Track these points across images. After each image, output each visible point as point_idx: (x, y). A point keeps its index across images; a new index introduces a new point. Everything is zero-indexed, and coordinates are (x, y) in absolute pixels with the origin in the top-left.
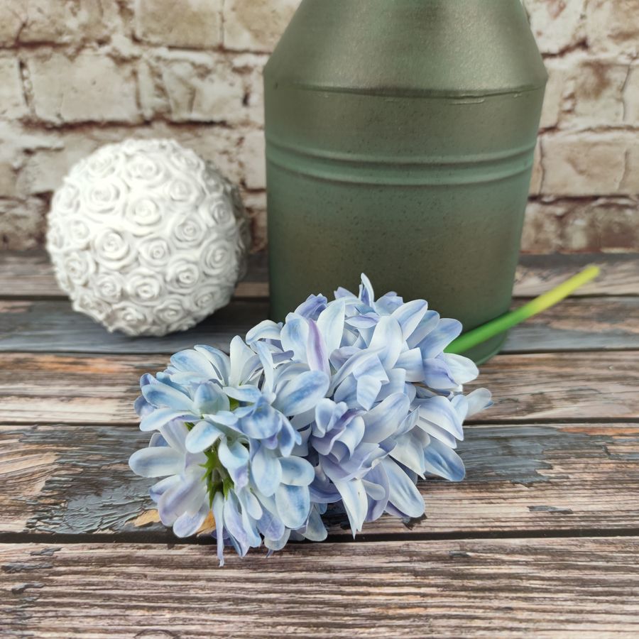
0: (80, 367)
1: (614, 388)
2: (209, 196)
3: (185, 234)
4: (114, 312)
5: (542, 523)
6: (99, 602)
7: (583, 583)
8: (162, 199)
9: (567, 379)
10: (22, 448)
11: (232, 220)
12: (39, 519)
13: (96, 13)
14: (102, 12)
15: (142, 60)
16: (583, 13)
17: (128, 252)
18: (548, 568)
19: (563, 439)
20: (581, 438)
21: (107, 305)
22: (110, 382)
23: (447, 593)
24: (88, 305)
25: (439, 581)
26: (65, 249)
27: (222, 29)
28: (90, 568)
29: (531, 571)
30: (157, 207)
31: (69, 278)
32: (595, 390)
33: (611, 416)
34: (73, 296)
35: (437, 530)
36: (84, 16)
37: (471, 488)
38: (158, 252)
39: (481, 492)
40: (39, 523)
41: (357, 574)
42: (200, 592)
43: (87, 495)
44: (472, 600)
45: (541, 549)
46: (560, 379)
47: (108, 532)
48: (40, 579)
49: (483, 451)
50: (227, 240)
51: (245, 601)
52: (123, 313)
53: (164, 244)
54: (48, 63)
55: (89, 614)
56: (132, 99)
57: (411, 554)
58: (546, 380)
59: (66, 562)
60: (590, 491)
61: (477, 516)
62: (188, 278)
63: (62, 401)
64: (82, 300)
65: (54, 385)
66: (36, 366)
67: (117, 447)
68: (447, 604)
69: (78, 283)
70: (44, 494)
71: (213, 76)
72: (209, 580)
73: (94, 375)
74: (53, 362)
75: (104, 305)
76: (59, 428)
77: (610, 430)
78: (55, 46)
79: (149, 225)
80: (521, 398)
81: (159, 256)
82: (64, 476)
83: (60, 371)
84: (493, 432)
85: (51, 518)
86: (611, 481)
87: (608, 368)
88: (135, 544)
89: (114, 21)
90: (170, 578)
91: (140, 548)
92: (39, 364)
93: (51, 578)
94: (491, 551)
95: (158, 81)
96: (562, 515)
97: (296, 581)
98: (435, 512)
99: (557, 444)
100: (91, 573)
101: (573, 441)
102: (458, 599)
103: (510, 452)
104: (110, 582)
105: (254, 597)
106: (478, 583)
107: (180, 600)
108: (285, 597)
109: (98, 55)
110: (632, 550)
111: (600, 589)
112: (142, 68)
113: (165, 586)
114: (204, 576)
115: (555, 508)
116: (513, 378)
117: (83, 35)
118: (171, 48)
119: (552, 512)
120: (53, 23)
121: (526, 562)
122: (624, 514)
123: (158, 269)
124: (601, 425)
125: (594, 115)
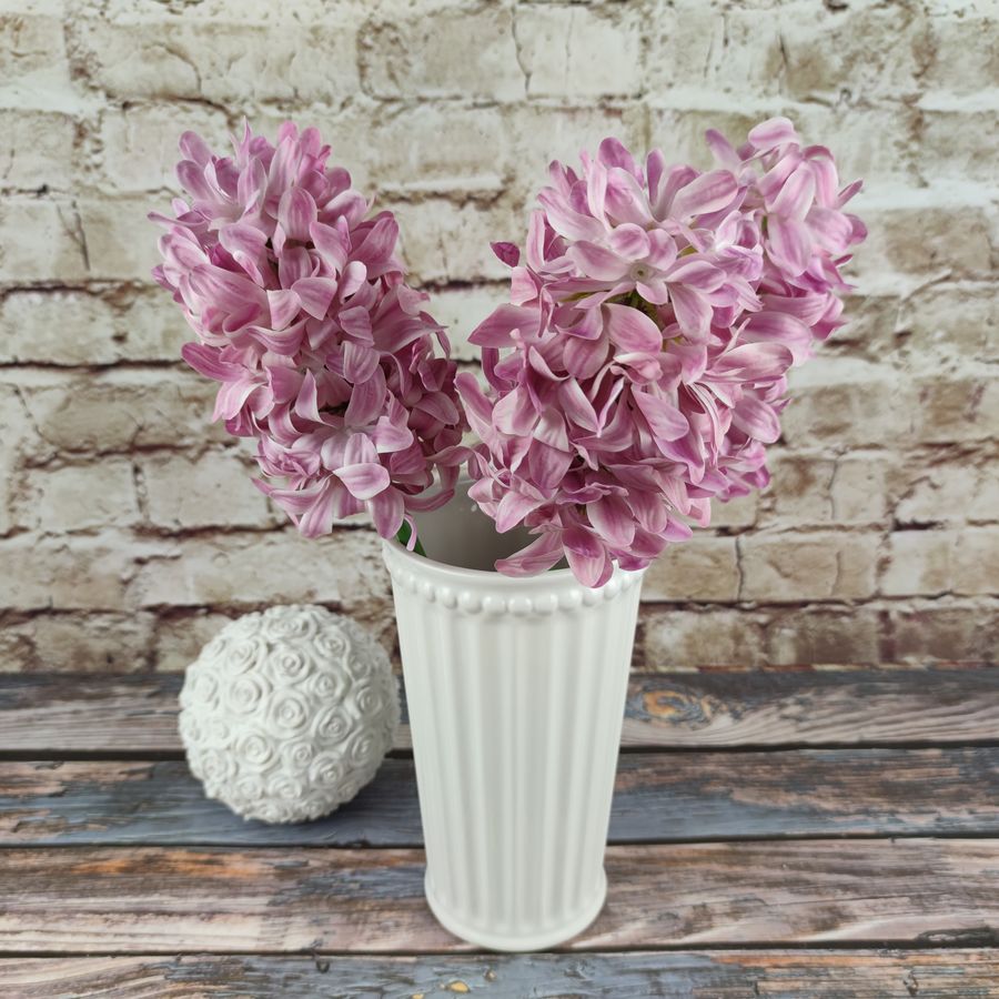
0: (216, 868)
1: (781, 898)
2: (355, 685)
3: (330, 732)
4: (253, 807)
8: (307, 699)
10: (170, 988)
17: (270, 756)
19: (715, 972)
20: (734, 971)
21: (246, 802)
26: (202, 744)
30: (302, 708)
32: (760, 900)
33: (770, 939)
38: (302, 754)
46: (726, 884)
50: (374, 726)
52: (263, 808)
53: (309, 746)
54: (166, 467)
56: (262, 503)
58: (712, 884)
62: (332, 775)
63: (203, 919)
66: (170, 867)
67: (265, 984)
69: (215, 777)
73: (232, 879)
74: (186, 861)
75: (243, 801)
76: (203, 958)
77: (764, 959)
78: (175, 449)
79: (294, 728)
80: (681, 913)
81: (302, 758)
83: (195, 874)
84: (646, 963)
87: (781, 867)
92: (172, 864)
99: (707, 980)
101: (724, 975)
103: (659, 990)
109: (224, 457)
116: (678, 880)
117: (207, 437)
120: (174, 425)
123: (301, 771)
124: (757, 953)
125: (798, 514)
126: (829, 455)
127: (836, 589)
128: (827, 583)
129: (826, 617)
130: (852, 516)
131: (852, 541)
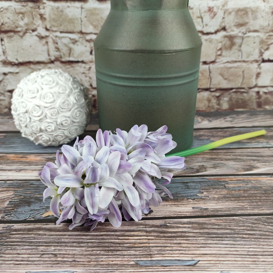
0: (24, 159)
1: (231, 163)
2: (74, 91)
3: (65, 106)
4: (37, 137)
5: (196, 213)
6: (27, 244)
7: (209, 234)
8: (55, 93)
9: (214, 160)
10: (0, 189)
11: (83, 100)
12: (6, 215)
13: (31, 19)
14: (33, 19)
15: (50, 37)
16: (224, 17)
17: (42, 113)
18: (196, 229)
19: (209, 182)
20: (216, 182)
21: (35, 134)
22: (36, 164)
23: (158, 238)
24: (27, 134)
25: (155, 234)
26: (18, 112)
27: (81, 25)
28: (25, 232)
29: (189, 230)
30: (53, 96)
31: (20, 124)
32: (224, 164)
33: (228, 173)
34: (21, 131)
35: (157, 216)
36: (26, 20)
37: (171, 201)
38: (54, 113)
39: (175, 202)
40: (6, 217)
41: (125, 233)
42: (66, 240)
43: (25, 206)
44: (167, 241)
45: (195, 222)
46: (211, 160)
47: (32, 219)
48: (6, 236)
49: (178, 187)
50: (82, 108)
51: (82, 242)
52: (41, 137)
53: (56, 110)
54: (12, 39)
55: (23, 248)
56: (46, 53)
57: (146, 225)
58: (205, 160)
59: (15, 230)
60: (216, 201)
61: (172, 211)
62: (66, 123)
63: (17, 171)
64: (25, 132)
65: (14, 166)
66: (7, 158)
67: (37, 188)
68: (157, 242)
69: (23, 125)
70: (8, 206)
71: (78, 43)
72: (69, 235)
73: (29, 161)
74: (13, 157)
75: (34, 134)
76: (15, 182)
77: (227, 179)
78: (15, 32)
79: (50, 103)
80: (195, 167)
81: (54, 115)
82: (16, 199)
83: (17, 160)
84: (182, 180)
85: (11, 215)
86: (225, 197)
87: (230, 155)
88: (42, 224)
89: (38, 22)
90: (55, 235)
91: (44, 225)
92: (8, 158)
93: (10, 236)
94: (176, 223)
95: (56, 45)
96: (204, 210)
97: (102, 235)
98: (157, 210)
99: (206, 184)
100: (25, 234)
101: (212, 183)
102: (161, 240)
103: (188, 187)
104: (32, 237)
105: (86, 241)
106: (170, 235)
107: (58, 243)
108: (97, 241)
109: (32, 36)
110: (228, 222)
111: (214, 236)
112: (50, 40)
113: (53, 238)
114: (68, 234)
115: (202, 208)
116: (193, 160)
117: (26, 28)
118: (61, 32)
119: (201, 209)
120: (14, 23)
121: (189, 227)
122: (228, 209)
123: (54, 120)
124: (224, 177)
125: (230, 56)
126: (240, 34)
127: (242, 84)
128: (239, 82)
129: (239, 93)
130: (248, 57)
131: (248, 66)
